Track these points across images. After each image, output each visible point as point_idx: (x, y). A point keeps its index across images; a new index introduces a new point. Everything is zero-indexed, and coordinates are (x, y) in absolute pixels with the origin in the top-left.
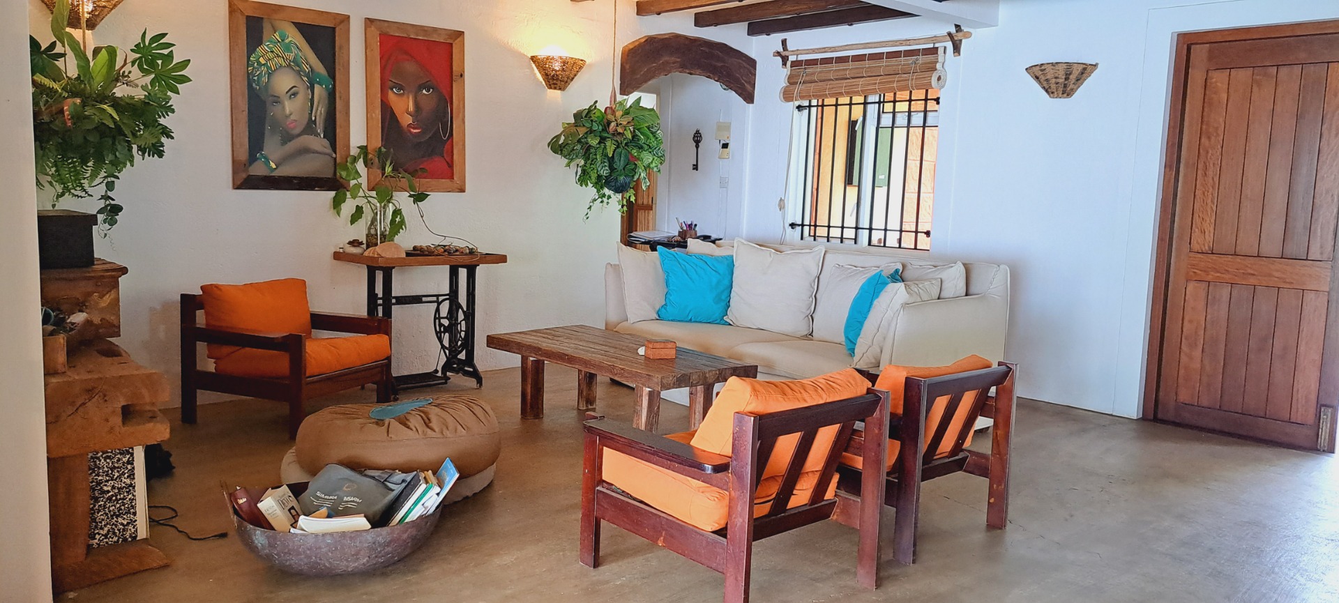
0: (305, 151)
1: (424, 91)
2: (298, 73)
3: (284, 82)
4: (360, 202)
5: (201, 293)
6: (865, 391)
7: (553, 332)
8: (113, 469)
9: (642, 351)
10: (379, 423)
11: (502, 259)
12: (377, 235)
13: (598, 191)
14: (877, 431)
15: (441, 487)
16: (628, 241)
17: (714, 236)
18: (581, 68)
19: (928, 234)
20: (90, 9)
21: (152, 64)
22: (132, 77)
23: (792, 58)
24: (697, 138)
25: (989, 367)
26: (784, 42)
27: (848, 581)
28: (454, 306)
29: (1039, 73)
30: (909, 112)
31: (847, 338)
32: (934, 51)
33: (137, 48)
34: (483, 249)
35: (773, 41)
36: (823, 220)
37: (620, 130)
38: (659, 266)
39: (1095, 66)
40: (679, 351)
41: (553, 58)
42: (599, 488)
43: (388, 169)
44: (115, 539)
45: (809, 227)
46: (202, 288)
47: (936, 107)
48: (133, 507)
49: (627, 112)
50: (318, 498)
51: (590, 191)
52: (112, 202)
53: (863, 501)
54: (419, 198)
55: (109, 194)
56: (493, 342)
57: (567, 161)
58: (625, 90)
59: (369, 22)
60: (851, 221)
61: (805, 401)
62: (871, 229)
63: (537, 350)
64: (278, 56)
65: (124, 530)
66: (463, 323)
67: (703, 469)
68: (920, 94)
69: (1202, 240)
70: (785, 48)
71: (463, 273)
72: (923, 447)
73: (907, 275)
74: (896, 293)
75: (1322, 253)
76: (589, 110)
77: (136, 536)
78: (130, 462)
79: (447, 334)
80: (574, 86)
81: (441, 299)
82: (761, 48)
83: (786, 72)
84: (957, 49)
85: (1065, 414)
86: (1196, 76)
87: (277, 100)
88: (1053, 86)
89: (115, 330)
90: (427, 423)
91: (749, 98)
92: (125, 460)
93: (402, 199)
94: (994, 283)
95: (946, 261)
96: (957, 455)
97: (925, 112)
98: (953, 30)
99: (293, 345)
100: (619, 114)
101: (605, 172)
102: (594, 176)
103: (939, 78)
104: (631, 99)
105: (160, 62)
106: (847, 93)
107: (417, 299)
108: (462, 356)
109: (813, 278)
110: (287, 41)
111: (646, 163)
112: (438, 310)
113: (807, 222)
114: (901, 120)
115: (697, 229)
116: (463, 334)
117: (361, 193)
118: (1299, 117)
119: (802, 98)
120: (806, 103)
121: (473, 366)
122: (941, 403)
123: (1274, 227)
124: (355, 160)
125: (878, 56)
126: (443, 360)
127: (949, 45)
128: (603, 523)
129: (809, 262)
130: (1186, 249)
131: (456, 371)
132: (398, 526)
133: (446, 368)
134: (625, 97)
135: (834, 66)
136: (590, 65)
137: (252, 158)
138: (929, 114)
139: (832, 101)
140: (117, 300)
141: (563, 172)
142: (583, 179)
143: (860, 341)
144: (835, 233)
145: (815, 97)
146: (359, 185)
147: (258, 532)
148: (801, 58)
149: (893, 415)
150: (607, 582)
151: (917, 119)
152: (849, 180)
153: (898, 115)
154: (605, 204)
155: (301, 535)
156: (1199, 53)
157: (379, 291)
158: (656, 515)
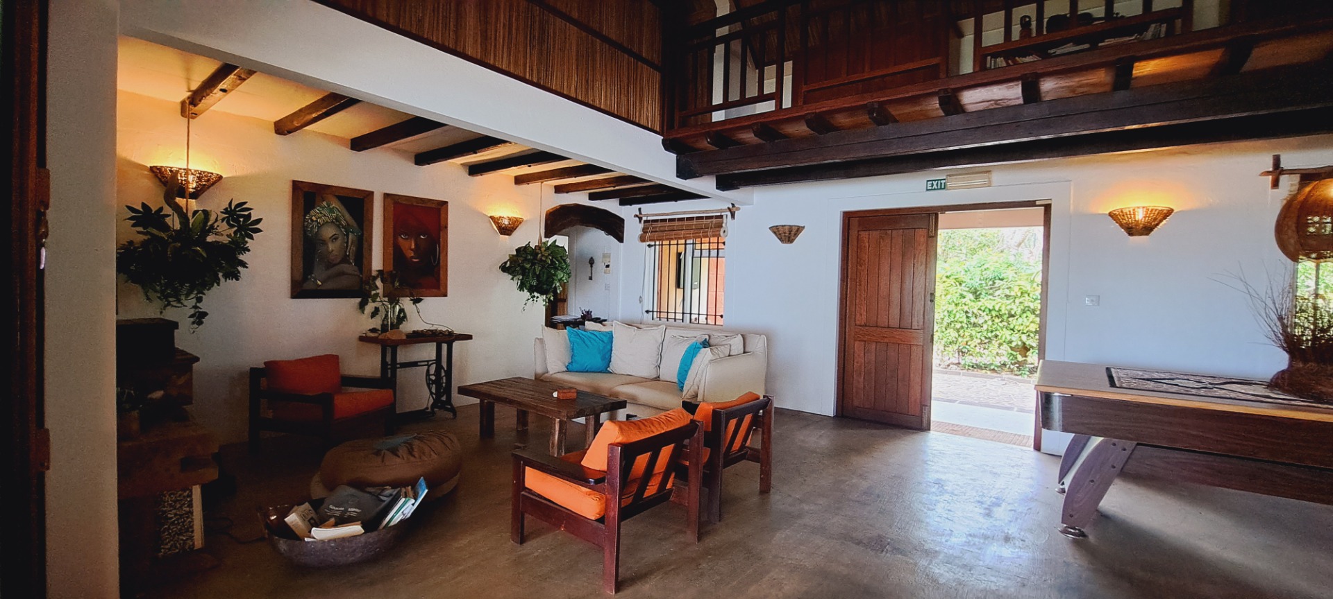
0: (343, 274)
1: (422, 237)
2: (338, 226)
3: (329, 232)
4: (377, 304)
5: (264, 366)
6: (689, 422)
7: (501, 383)
8: (175, 502)
9: (555, 395)
10: (378, 453)
11: (469, 337)
12: (388, 324)
13: (531, 294)
14: (696, 445)
15: (416, 500)
16: (550, 323)
17: (602, 318)
18: (520, 223)
19: (722, 316)
20: (194, 186)
21: (237, 221)
22: (219, 230)
23: (644, 218)
24: (592, 262)
25: (759, 399)
26: (640, 209)
27: (681, 538)
28: (439, 367)
29: (776, 230)
30: (709, 249)
31: (679, 380)
32: (721, 217)
33: (226, 211)
34: (458, 331)
35: (634, 209)
36: (664, 309)
37: (543, 259)
38: (567, 338)
39: (804, 227)
40: (578, 392)
41: (503, 218)
42: (523, 493)
43: (397, 284)
44: (177, 551)
45: (657, 312)
46: (265, 363)
47: (723, 247)
48: (192, 527)
49: (548, 248)
50: (331, 510)
51: (526, 294)
52: (201, 310)
53: (689, 489)
54: (416, 301)
55: (198, 305)
56: (464, 391)
57: (511, 277)
58: (548, 235)
59: (387, 196)
60: (679, 310)
61: (653, 432)
62: (691, 314)
63: (489, 396)
64: (325, 216)
65: (184, 544)
66: (444, 378)
67: (589, 482)
68: (714, 240)
69: (861, 319)
70: (640, 213)
71: (445, 346)
72: (723, 449)
73: (712, 342)
74: (706, 353)
75: (918, 326)
76: (526, 247)
77: (194, 547)
78: (190, 496)
79: (434, 386)
80: (515, 233)
81: (430, 363)
82: (627, 213)
83: (642, 225)
84: (733, 216)
85: (797, 415)
86: (854, 233)
87: (324, 242)
88: (783, 238)
89: (189, 400)
90: (411, 453)
91: (621, 239)
92: (185, 494)
93: (406, 303)
94: (758, 344)
95: (732, 332)
96: (743, 451)
97: (718, 249)
98: (731, 206)
99: (325, 400)
100: (543, 249)
101: (534, 283)
102: (528, 285)
103: (724, 232)
104: (551, 241)
105: (242, 220)
106: (675, 238)
107: (415, 364)
108: (444, 398)
109: (658, 345)
110: (331, 207)
111: (559, 277)
112: (428, 371)
113: (655, 310)
114: (705, 253)
115: (592, 314)
116: (444, 385)
117: (378, 299)
118: (903, 256)
119: (651, 240)
120: (653, 243)
121: (451, 405)
122: (733, 422)
123: (895, 311)
124: (375, 278)
125: (692, 219)
126: (431, 401)
127: (729, 214)
128: (526, 515)
129: (656, 335)
130: (853, 324)
131: (440, 408)
132: (384, 530)
133: (433, 406)
134: (548, 239)
135: (668, 224)
136: (526, 221)
137: (305, 279)
138: (720, 251)
139: (668, 242)
140: (191, 379)
141: (509, 284)
142: (521, 288)
143: (686, 383)
144: (671, 316)
145: (658, 240)
146: (377, 295)
147: (281, 542)
148: (649, 218)
149: (706, 433)
150: (529, 554)
151: (714, 253)
152: (678, 285)
153: (703, 251)
154: (535, 302)
155: (312, 542)
156: (854, 222)
157: (388, 359)
158: (559, 510)
